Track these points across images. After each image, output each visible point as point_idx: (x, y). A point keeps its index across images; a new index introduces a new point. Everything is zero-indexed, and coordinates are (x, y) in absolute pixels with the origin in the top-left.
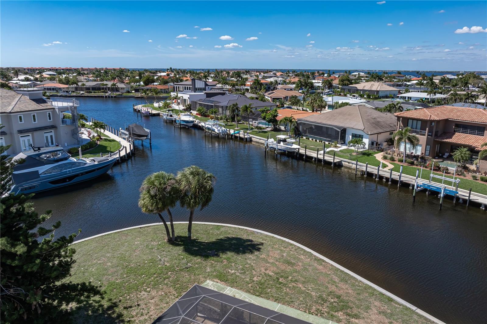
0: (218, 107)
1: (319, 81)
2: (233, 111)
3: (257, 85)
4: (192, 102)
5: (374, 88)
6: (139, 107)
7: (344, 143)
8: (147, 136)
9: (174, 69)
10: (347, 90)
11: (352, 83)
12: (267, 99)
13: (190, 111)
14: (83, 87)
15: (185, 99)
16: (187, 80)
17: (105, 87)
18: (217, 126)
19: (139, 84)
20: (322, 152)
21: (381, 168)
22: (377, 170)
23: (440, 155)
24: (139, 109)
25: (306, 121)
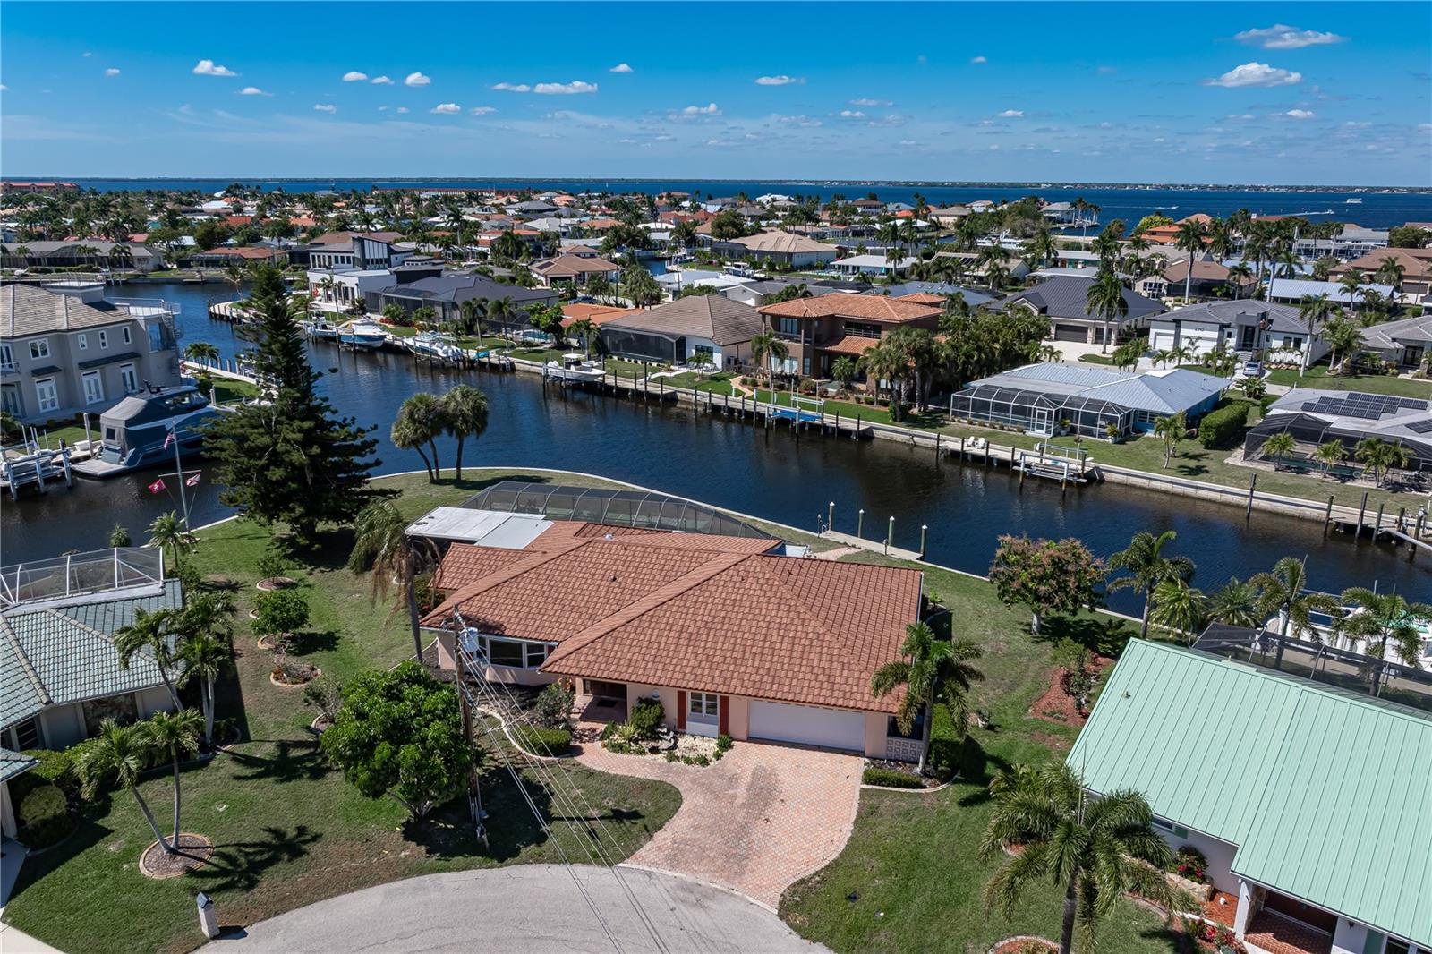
0: (433, 304)
1: (664, 225)
2: (473, 312)
3: (512, 244)
4: (367, 294)
5: (782, 248)
6: (222, 309)
7: (685, 364)
10: (727, 251)
11: (742, 234)
12: (536, 279)
13: (366, 314)
14: (22, 256)
15: (346, 288)
17: (90, 255)
18: (440, 345)
19: (175, 243)
20: (643, 380)
21: (733, 397)
22: (726, 399)
23: (828, 374)
24: (222, 313)
25: (617, 327)
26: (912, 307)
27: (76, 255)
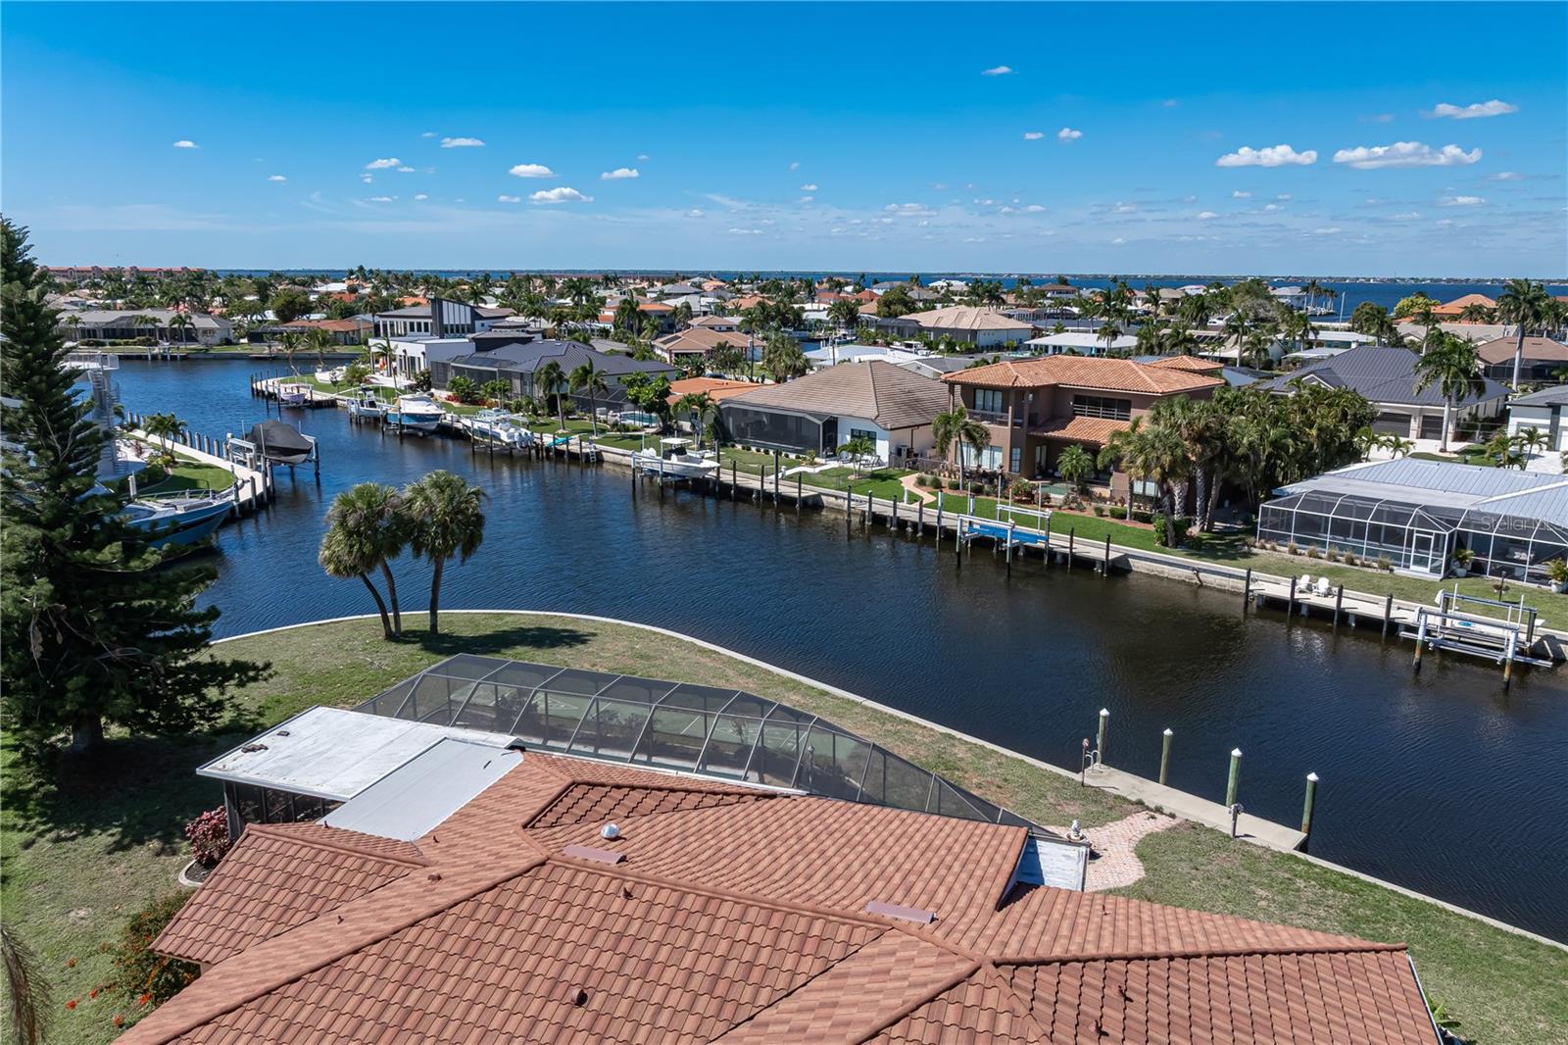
0: (509, 375)
1: (822, 306)
2: (550, 383)
3: (632, 317)
4: (435, 364)
6: (270, 384)
7: (835, 455)
8: (308, 452)
9: (371, 271)
10: (895, 330)
11: (914, 310)
12: (659, 356)
13: (429, 389)
14: (73, 326)
15: (413, 359)
16: (418, 305)
17: (150, 326)
18: (504, 426)
19: (259, 318)
20: (773, 477)
21: (905, 504)
22: (895, 507)
23: (1048, 472)
24: (271, 390)
25: (743, 403)
26: (1175, 375)
27: (137, 326)
